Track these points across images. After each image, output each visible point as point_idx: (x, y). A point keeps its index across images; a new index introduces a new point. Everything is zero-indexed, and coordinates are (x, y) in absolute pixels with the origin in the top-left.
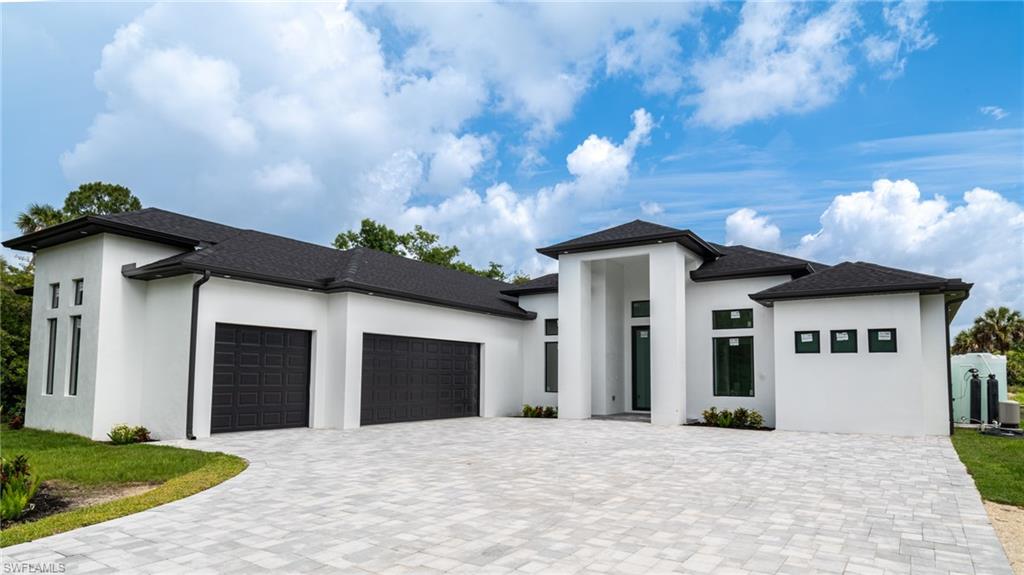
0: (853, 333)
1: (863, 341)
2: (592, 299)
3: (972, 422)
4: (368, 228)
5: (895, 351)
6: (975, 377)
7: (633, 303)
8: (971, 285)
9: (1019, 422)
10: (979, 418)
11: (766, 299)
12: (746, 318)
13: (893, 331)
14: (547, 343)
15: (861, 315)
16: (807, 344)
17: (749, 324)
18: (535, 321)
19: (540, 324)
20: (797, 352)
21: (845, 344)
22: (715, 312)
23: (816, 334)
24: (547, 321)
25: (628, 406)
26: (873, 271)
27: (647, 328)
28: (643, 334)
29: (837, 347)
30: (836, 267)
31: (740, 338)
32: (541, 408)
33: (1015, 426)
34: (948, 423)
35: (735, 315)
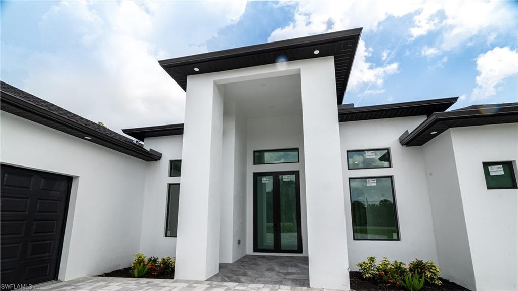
2: (223, 139)
7: (255, 152)
14: (170, 185)
18: (158, 162)
19: (164, 165)
23: (508, 165)
24: (172, 162)
25: (249, 249)
32: (155, 260)
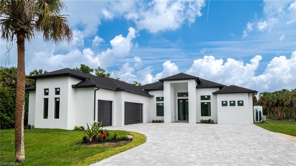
0: (234, 102)
1: (236, 103)
3: (256, 121)
4: (83, 67)
5: (243, 105)
6: (257, 111)
7: (178, 93)
8: (258, 92)
9: (265, 120)
10: (258, 120)
11: (215, 94)
12: (209, 98)
13: (243, 101)
14: (157, 103)
15: (236, 98)
16: (224, 104)
17: (209, 99)
18: (153, 97)
19: (155, 98)
20: (222, 106)
21: (233, 104)
22: (201, 96)
23: (226, 102)
24: (157, 98)
25: (177, 120)
26: (238, 88)
27: (188, 99)
28: (187, 101)
29: (231, 105)
30: (229, 86)
31: (207, 102)
33: (265, 121)
34: (253, 121)
35: (206, 97)
